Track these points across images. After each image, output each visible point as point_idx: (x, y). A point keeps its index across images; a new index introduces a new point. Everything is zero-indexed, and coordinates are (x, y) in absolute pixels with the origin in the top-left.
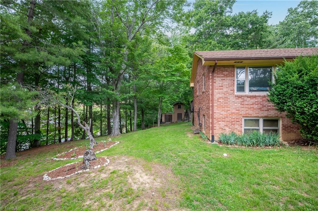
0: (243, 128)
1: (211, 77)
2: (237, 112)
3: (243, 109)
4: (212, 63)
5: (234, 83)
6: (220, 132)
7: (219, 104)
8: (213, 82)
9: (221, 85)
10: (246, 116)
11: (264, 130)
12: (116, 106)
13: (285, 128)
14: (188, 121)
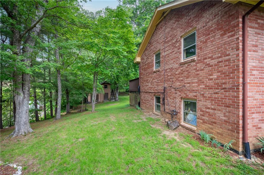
7: (252, 80)
12: (23, 84)
14: (115, 101)
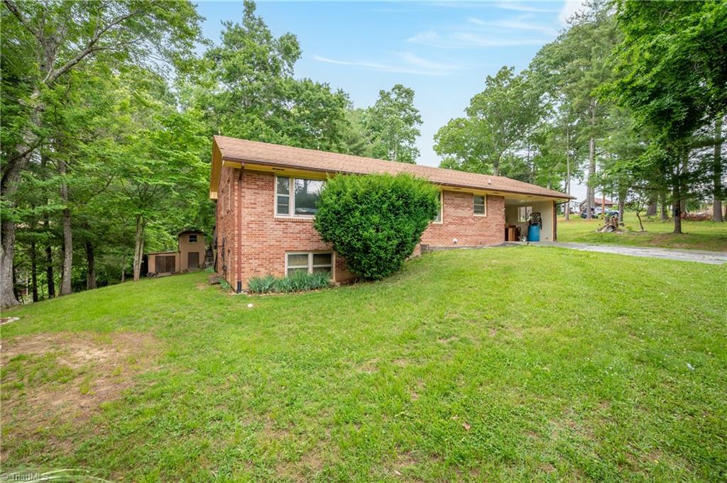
0: (287, 267)
1: (236, 187)
2: (278, 243)
3: (286, 239)
4: (238, 166)
5: (273, 201)
6: (252, 274)
7: (250, 232)
8: (240, 196)
9: (253, 201)
10: (290, 249)
11: (314, 269)
13: (339, 265)
